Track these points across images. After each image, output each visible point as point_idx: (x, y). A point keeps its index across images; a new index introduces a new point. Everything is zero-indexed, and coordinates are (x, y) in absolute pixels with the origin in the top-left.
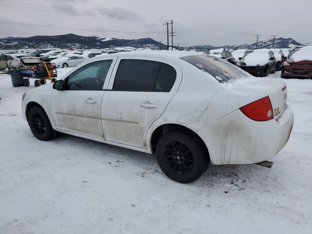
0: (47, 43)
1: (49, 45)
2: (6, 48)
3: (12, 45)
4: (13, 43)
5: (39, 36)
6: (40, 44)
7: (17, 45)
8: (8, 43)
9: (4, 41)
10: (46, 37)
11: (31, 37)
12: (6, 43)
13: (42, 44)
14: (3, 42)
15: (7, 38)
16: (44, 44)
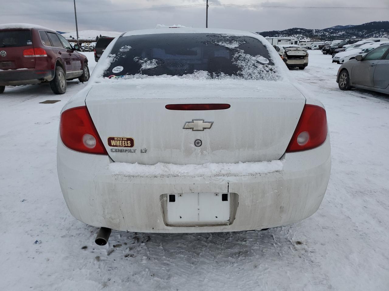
0: (383, 32)
1: (385, 34)
2: (329, 40)
3: (338, 35)
4: (339, 33)
5: (374, 23)
6: (373, 33)
7: (343, 35)
8: (333, 33)
9: (331, 30)
10: (384, 23)
11: (365, 24)
12: (332, 33)
13: (376, 33)
14: (329, 32)
15: (334, 27)
16: (379, 32)
